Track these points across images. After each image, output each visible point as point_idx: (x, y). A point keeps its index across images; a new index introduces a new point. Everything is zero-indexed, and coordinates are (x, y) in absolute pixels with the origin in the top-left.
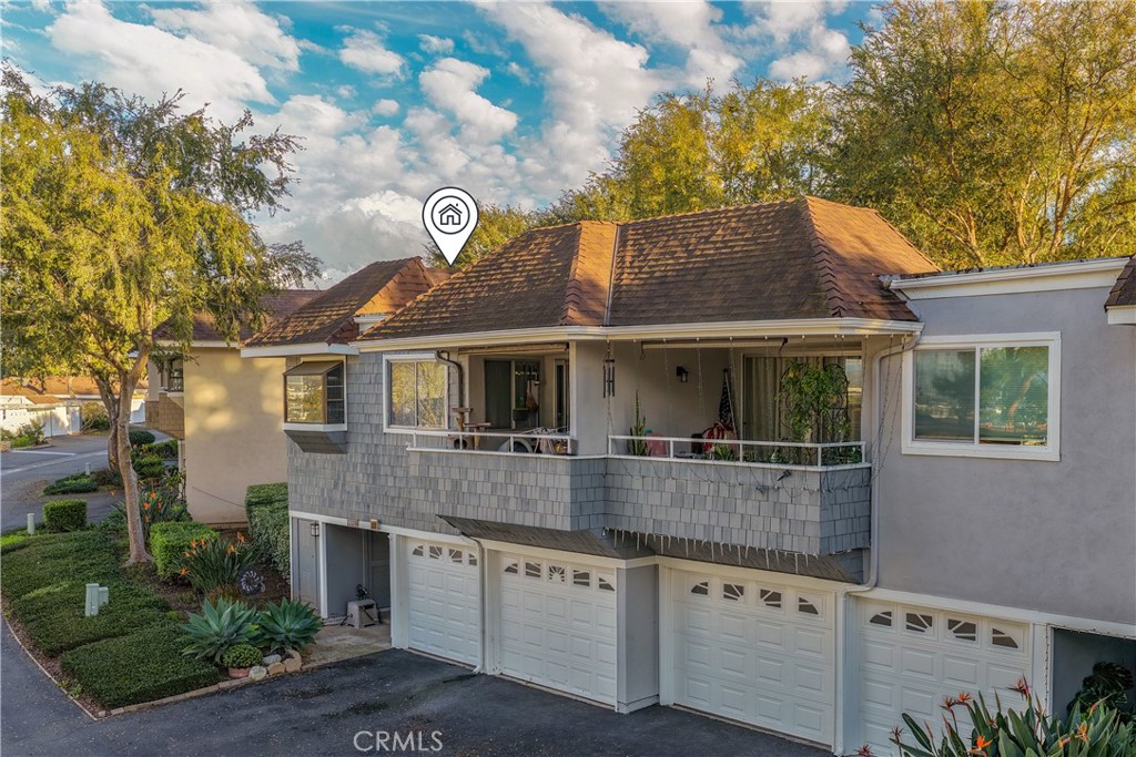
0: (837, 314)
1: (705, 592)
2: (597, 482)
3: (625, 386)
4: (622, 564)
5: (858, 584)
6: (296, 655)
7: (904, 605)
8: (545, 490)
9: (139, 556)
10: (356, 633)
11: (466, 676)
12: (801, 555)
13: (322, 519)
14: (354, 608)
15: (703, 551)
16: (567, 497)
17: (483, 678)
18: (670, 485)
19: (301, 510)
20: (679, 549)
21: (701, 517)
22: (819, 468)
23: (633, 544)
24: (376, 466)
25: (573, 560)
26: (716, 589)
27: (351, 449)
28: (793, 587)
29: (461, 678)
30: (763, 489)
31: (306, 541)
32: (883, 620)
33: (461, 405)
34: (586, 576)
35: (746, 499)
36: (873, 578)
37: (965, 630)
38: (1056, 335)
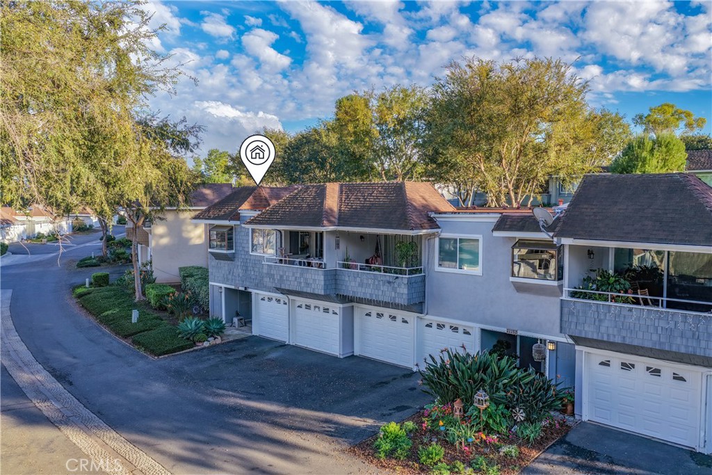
0: (412, 229)
1: (370, 315)
2: (333, 278)
3: (342, 245)
4: (341, 306)
5: (421, 313)
6: (219, 337)
7: (436, 321)
8: (314, 280)
9: (140, 298)
10: (237, 330)
11: (283, 345)
12: (401, 305)
13: (223, 286)
14: (235, 320)
15: (370, 302)
16: (323, 283)
17: (289, 347)
18: (358, 279)
19: (214, 282)
20: (361, 301)
21: (369, 291)
22: (407, 276)
23: (344, 299)
24: (247, 267)
25: (323, 304)
26: (374, 315)
27: (236, 259)
28: (400, 314)
29: (281, 346)
30: (389, 282)
31: (216, 293)
32: (429, 326)
33: (281, 247)
34: (328, 309)
35: (384, 285)
36: (426, 312)
37: (455, 329)
38: (481, 236)
